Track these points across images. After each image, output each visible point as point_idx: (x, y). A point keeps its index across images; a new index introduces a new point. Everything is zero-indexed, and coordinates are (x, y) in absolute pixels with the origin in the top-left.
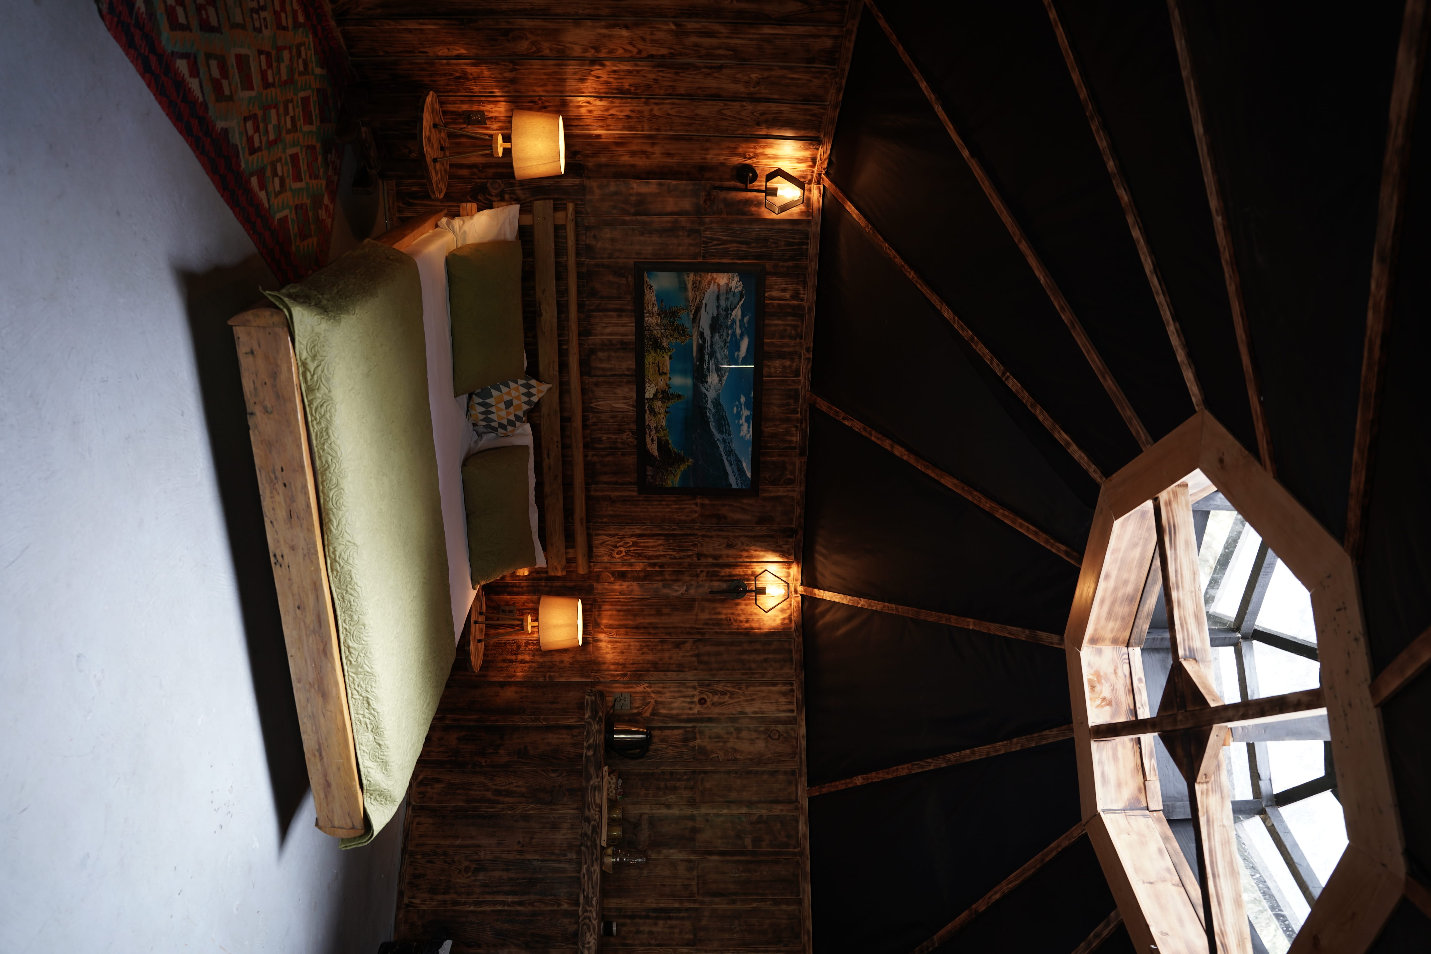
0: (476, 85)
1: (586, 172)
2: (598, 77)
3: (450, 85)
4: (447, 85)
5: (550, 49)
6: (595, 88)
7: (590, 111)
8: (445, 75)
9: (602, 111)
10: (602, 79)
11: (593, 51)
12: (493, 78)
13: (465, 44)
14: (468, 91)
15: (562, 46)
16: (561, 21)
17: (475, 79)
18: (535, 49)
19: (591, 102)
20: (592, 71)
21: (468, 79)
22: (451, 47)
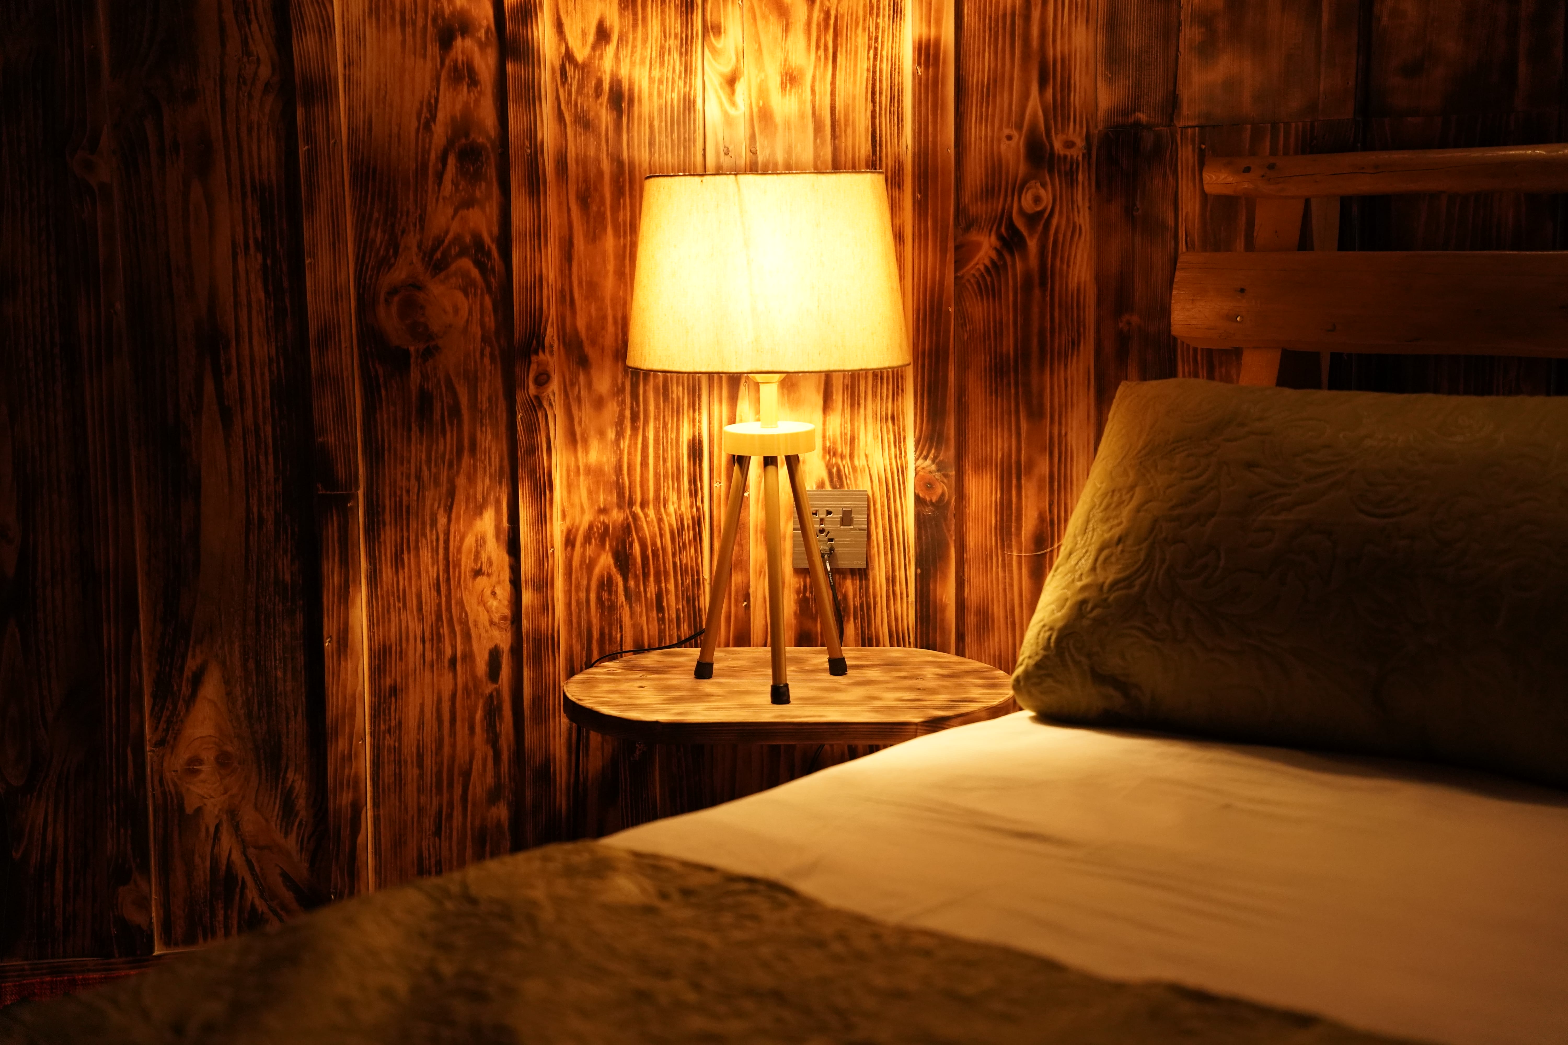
0: (661, 501)
1: (1142, 117)
2: (603, 34)
3: (659, 596)
4: (660, 608)
5: (469, 203)
6: (662, 52)
7: (790, 79)
8: (608, 609)
9: (786, 30)
10: (614, 20)
11: (462, 45)
12: (620, 435)
13: (449, 510)
14: (688, 536)
15: (444, 160)
16: (303, 149)
17: (625, 500)
18: (466, 263)
19: (727, 69)
20: (569, 56)
21: (627, 529)
22: (467, 563)
